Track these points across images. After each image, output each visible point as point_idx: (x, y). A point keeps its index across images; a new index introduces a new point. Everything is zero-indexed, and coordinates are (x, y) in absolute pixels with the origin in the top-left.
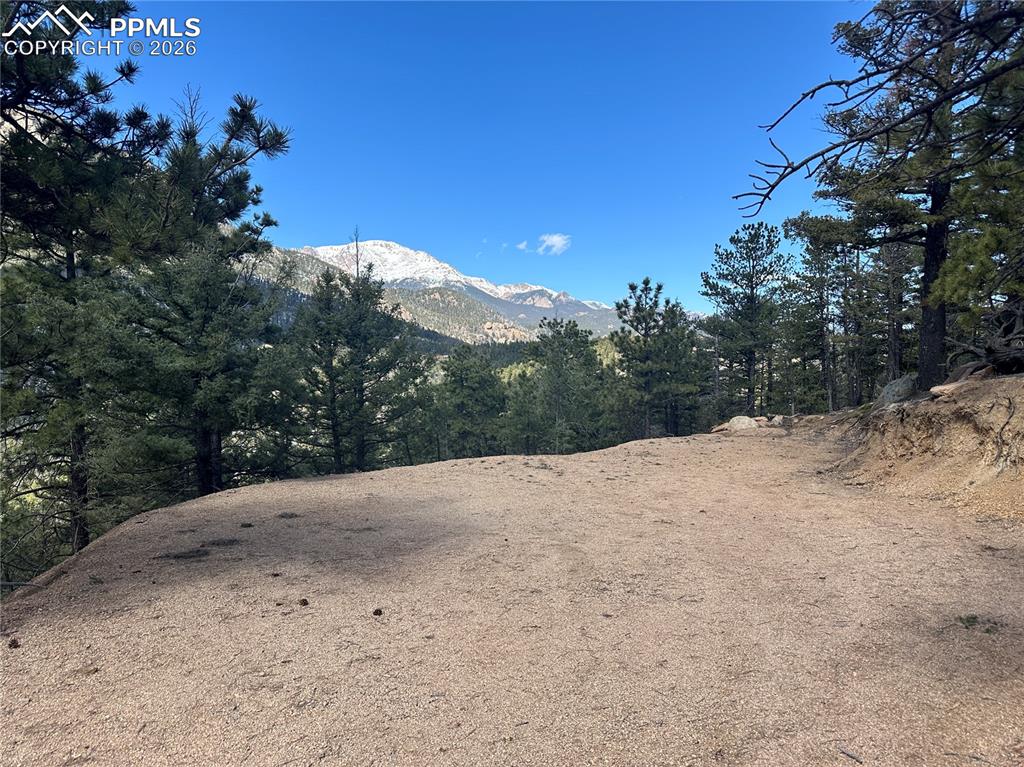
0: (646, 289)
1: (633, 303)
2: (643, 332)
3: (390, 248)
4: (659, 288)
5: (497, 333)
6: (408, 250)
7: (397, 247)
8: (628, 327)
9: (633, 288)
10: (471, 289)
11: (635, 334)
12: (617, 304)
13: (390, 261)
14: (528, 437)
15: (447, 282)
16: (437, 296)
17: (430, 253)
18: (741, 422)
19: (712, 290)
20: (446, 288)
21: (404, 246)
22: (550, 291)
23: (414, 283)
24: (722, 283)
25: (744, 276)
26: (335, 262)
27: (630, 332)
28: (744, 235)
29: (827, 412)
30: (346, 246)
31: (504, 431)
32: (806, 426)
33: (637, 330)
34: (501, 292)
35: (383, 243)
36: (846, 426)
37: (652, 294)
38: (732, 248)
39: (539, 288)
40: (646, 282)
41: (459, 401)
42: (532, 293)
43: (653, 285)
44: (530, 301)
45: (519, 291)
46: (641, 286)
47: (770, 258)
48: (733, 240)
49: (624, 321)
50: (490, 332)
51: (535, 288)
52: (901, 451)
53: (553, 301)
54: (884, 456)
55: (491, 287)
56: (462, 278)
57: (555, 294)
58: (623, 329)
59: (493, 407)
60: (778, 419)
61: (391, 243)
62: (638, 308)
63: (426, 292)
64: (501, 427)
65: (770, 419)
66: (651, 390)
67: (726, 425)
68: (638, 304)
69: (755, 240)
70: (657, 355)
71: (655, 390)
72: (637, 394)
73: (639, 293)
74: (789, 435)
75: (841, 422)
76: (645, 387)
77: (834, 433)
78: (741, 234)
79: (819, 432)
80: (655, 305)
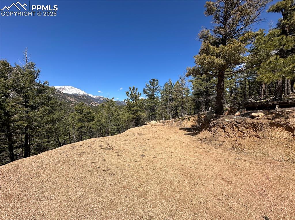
0: (134, 89)
1: (130, 93)
2: (133, 100)
3: (72, 88)
4: (137, 89)
5: (94, 104)
6: (75, 88)
7: (73, 88)
8: (129, 98)
9: (130, 88)
10: (89, 96)
11: (131, 100)
12: (126, 92)
13: (72, 90)
14: (100, 128)
15: (84, 95)
16: (82, 97)
17: (80, 89)
18: (153, 122)
19: (145, 92)
20: (84, 96)
21: (75, 87)
23: (77, 94)
24: (148, 91)
25: (152, 90)
26: (59, 89)
27: (129, 100)
28: (152, 81)
29: (170, 119)
30: (61, 87)
31: (93, 126)
32: (167, 123)
33: (131, 99)
34: (95, 97)
35: (70, 86)
36: (177, 123)
37: (135, 90)
38: (149, 84)
40: (134, 87)
41: (79, 118)
42: (101, 98)
43: (135, 88)
44: (100, 99)
45: (98, 97)
46: (132, 88)
47: (157, 87)
48: (150, 82)
49: (128, 97)
50: (92, 104)
51: (101, 97)
55: (93, 96)
56: (87, 94)
58: (128, 99)
59: (90, 119)
60: (161, 121)
61: (72, 87)
62: (132, 94)
63: (79, 96)
64: (93, 125)
65: (159, 121)
66: (135, 115)
67: (150, 123)
68: (132, 93)
69: (154, 83)
70: (136, 106)
71: (136, 115)
72: (132, 116)
73: (132, 90)
74: (165, 125)
75: (175, 122)
76: (133, 114)
77: (175, 124)
78: (151, 81)
79: (171, 124)
80: (136, 93)
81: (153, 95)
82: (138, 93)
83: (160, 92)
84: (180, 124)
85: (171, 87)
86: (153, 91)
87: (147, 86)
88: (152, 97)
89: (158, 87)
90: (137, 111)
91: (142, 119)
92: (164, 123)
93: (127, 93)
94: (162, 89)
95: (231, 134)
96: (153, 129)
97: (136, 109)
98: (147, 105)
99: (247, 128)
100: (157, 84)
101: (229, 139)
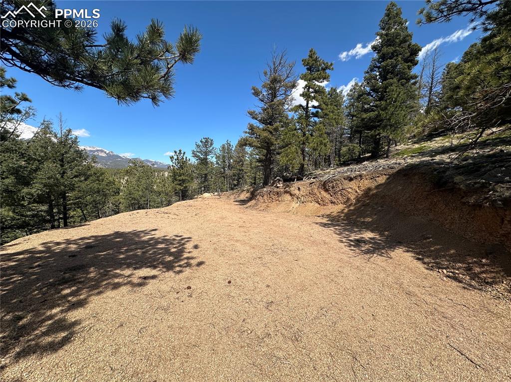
0: (180, 153)
1: (175, 157)
2: (179, 167)
4: (184, 153)
9: (175, 152)
12: (170, 157)
18: (206, 195)
19: (195, 155)
22: (105, 150)
24: (198, 154)
25: (204, 153)
27: (175, 166)
29: (227, 191)
32: (224, 195)
33: (177, 166)
36: (234, 195)
37: (182, 155)
38: (201, 144)
39: (101, 149)
40: (180, 151)
42: (97, 151)
43: (182, 152)
46: (178, 152)
47: (211, 148)
48: (201, 142)
49: (173, 163)
51: (98, 149)
52: (269, 201)
53: (107, 154)
54: (264, 202)
57: (107, 152)
58: (172, 165)
60: (216, 193)
65: (214, 194)
66: (182, 186)
67: (202, 196)
68: (178, 158)
69: (207, 143)
70: (183, 174)
71: (184, 186)
72: (178, 187)
73: (177, 154)
74: (221, 198)
75: (233, 194)
76: (180, 184)
77: (232, 197)
78: (203, 140)
79: (228, 197)
80: (183, 158)
81: (206, 159)
82: (186, 158)
83: (215, 156)
84: (238, 197)
85: (229, 150)
86: (206, 154)
87: (198, 146)
88: (204, 162)
89: (213, 148)
90: (184, 181)
91: (190, 192)
92: (220, 196)
93: (172, 158)
94: (218, 152)
95: (266, 201)
96: (205, 202)
97: (184, 178)
98: (198, 172)
99: (274, 195)
100: (212, 144)
101: (265, 204)
